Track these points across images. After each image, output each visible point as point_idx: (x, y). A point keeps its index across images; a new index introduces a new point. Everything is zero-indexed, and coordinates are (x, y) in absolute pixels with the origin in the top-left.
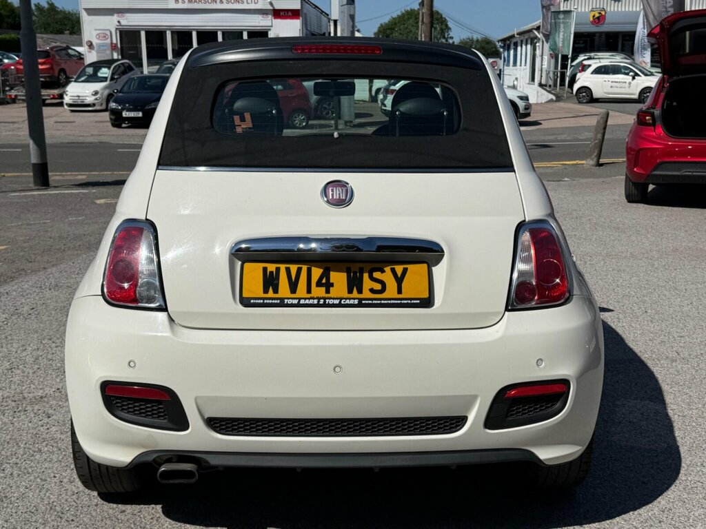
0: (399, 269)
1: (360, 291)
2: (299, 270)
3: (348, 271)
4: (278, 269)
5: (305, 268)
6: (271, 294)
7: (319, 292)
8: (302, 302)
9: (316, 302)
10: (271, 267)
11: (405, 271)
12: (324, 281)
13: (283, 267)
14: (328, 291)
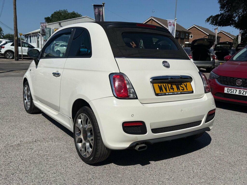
0: (185, 84)
1: (180, 90)
2: (166, 85)
3: (176, 85)
4: (161, 85)
5: (167, 84)
6: (162, 92)
7: (172, 91)
8: (169, 94)
9: (172, 93)
10: (160, 85)
11: (186, 84)
12: (172, 88)
13: (162, 84)
14: (173, 91)
